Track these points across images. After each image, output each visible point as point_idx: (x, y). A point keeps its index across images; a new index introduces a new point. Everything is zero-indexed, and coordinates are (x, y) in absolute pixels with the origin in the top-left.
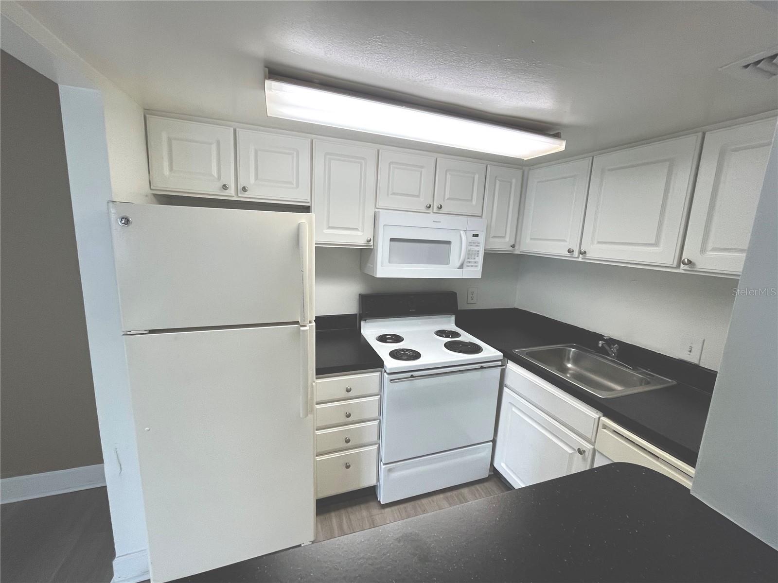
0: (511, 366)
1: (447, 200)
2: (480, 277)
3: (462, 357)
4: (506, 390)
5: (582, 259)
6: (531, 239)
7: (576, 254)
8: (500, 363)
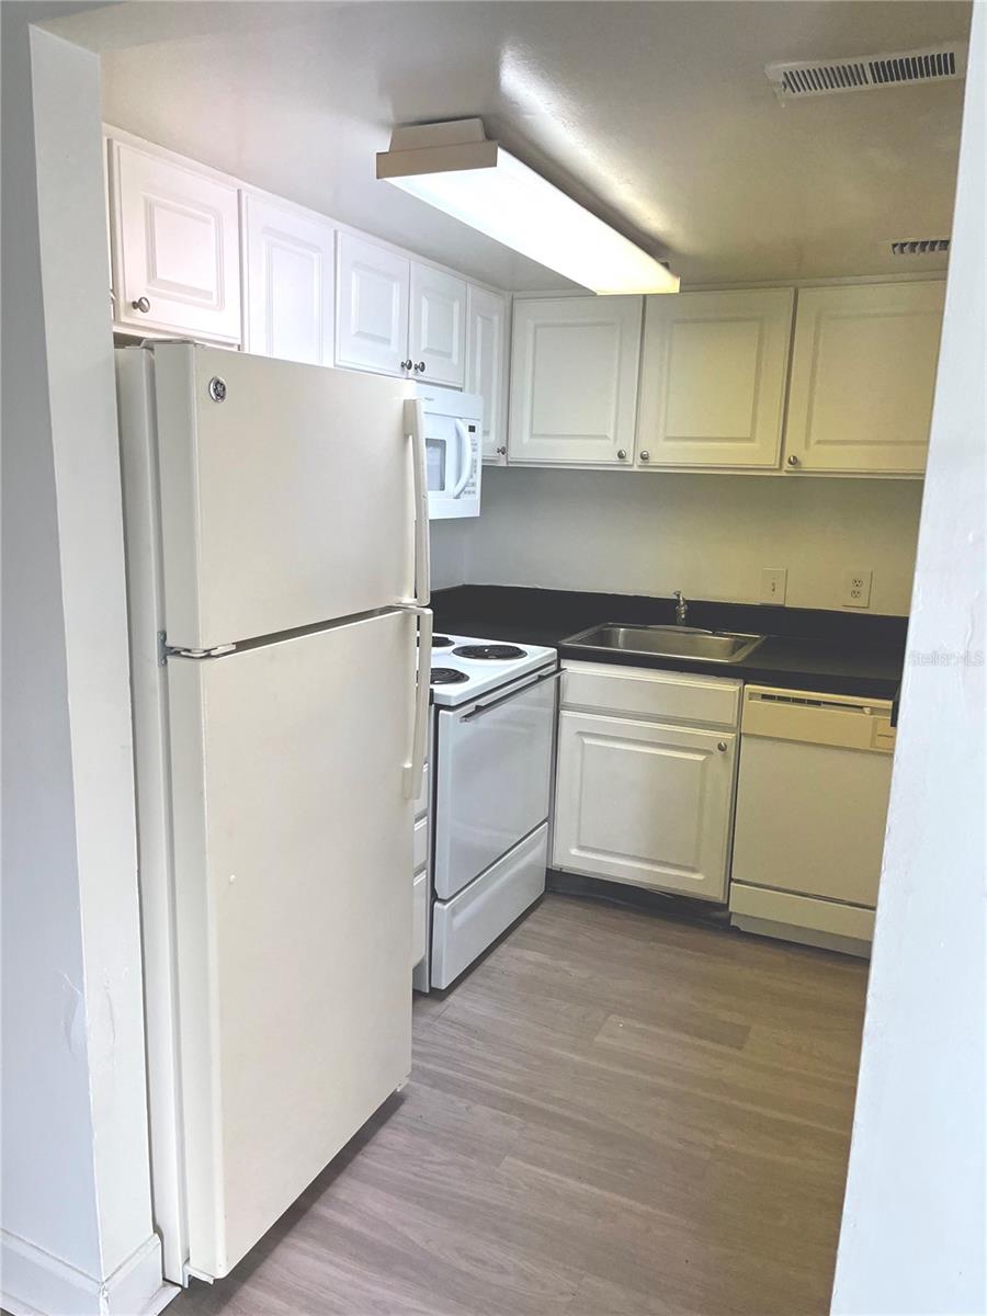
0: (572, 667)
1: (425, 351)
2: (478, 515)
3: (510, 666)
4: (564, 713)
5: (640, 466)
6: (532, 436)
7: (629, 459)
8: (553, 668)
